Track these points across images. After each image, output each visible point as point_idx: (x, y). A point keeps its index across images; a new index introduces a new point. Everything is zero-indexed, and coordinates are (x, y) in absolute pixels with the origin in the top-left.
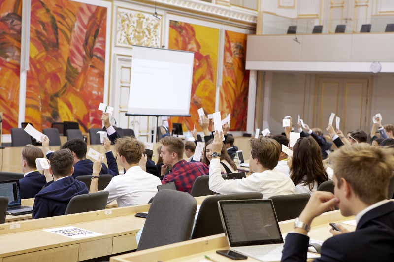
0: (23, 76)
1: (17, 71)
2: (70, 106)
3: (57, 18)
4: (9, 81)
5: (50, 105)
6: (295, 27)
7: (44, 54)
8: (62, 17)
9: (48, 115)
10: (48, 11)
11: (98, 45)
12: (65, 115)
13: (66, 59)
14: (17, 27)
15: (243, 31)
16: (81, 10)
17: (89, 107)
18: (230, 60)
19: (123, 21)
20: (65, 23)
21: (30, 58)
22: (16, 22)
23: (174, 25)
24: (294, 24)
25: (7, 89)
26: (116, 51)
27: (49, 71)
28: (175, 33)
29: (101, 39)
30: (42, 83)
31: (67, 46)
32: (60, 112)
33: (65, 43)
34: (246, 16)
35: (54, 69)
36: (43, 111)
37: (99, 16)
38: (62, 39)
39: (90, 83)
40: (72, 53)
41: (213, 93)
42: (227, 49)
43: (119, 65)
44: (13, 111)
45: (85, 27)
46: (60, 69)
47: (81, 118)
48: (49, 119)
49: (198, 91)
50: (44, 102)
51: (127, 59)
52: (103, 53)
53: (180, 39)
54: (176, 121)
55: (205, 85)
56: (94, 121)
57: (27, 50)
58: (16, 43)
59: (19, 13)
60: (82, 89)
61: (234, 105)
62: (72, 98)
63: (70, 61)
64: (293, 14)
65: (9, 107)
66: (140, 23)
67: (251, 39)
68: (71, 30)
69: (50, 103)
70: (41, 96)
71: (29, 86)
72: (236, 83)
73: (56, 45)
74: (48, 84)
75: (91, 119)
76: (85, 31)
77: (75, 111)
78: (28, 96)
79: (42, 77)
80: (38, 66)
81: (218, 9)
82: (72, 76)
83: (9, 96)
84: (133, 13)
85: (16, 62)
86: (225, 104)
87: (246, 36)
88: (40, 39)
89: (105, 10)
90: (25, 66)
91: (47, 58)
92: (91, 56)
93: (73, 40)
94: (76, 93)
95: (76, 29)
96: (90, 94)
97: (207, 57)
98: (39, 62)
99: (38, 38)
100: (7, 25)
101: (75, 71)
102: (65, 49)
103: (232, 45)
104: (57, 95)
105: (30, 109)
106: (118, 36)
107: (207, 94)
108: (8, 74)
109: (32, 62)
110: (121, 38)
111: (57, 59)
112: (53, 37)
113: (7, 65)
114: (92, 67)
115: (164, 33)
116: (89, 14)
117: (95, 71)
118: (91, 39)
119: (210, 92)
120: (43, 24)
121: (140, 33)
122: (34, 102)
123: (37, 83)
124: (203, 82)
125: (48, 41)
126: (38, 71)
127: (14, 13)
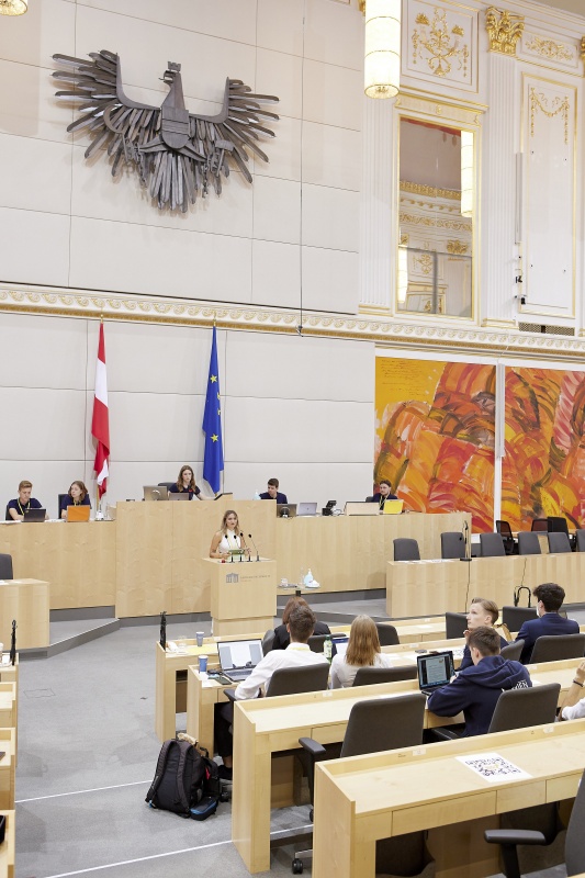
0: (498, 463)
1: (491, 458)
2: (555, 497)
3: (537, 392)
4: (482, 471)
5: (531, 497)
7: (522, 435)
8: (544, 390)
9: (529, 508)
10: (526, 384)
12: (550, 509)
13: (549, 440)
14: (490, 408)
16: (567, 379)
17: (580, 497)
20: (547, 397)
21: (506, 441)
22: (489, 401)
25: (480, 480)
27: (529, 455)
30: (521, 471)
31: (551, 423)
32: (543, 504)
33: (548, 420)
35: (534, 453)
36: (523, 504)
38: (543, 417)
39: (580, 467)
40: (556, 432)
44: (488, 505)
45: (572, 399)
46: (543, 453)
47: (570, 511)
48: (531, 514)
50: (523, 493)
57: (503, 431)
58: (489, 426)
59: (492, 391)
60: (570, 475)
62: (558, 487)
63: (554, 442)
65: (482, 501)
68: (554, 405)
69: (531, 494)
70: (520, 486)
71: (505, 475)
73: (537, 424)
74: (528, 472)
76: (572, 404)
77: (562, 502)
78: (504, 487)
79: (521, 463)
80: (516, 451)
82: (557, 460)
83: (481, 488)
85: (490, 448)
88: (517, 418)
90: (500, 452)
91: (526, 441)
92: (582, 433)
93: (557, 416)
94: (563, 480)
95: (561, 402)
96: (581, 479)
98: (516, 446)
99: (515, 418)
100: (478, 406)
101: (562, 453)
102: (548, 429)
104: (539, 484)
105: (507, 502)
108: (481, 462)
109: (508, 446)
111: (538, 440)
112: (533, 415)
113: (480, 452)
114: (582, 447)
116: (577, 383)
118: (579, 413)
120: (520, 400)
122: (511, 494)
123: (514, 471)
125: (528, 419)
126: (516, 457)
127: (487, 392)
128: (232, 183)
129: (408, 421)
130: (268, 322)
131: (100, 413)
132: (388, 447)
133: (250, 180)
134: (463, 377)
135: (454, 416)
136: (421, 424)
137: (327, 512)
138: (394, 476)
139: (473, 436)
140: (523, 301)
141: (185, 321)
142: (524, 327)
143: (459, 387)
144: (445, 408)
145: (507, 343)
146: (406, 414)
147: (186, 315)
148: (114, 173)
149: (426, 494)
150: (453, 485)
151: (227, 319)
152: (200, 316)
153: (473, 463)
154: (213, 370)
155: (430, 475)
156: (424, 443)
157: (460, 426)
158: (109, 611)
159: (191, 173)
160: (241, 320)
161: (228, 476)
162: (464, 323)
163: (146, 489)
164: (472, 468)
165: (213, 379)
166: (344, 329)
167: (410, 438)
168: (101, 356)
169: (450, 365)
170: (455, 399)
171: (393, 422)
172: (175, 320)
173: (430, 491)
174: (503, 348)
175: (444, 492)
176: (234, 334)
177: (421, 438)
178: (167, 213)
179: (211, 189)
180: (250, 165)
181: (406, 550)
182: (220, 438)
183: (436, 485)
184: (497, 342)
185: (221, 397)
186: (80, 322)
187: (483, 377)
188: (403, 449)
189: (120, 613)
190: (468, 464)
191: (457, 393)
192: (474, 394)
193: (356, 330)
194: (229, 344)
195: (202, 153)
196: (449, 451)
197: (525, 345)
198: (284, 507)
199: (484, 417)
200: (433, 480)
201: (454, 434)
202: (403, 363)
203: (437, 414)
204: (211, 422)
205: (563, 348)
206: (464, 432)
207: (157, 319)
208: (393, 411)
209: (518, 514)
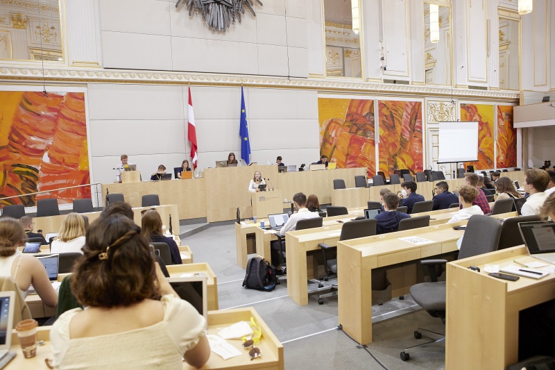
0: (377, 146)
1: (373, 144)
2: (404, 160)
3: (393, 112)
4: (369, 150)
6: (549, 97)
7: (387, 132)
8: (396, 111)
9: (392, 166)
10: (388, 108)
11: (417, 124)
12: (401, 166)
13: (400, 134)
14: (372, 120)
15: (510, 104)
16: (407, 105)
17: (414, 160)
18: (502, 123)
19: (431, 108)
20: (398, 114)
21: (380, 136)
22: (371, 117)
23: (463, 106)
24: (547, 95)
25: (369, 154)
26: (428, 126)
27: (391, 142)
28: (464, 111)
29: (419, 120)
30: (387, 149)
32: (398, 164)
33: (399, 125)
34: (512, 95)
35: (393, 140)
36: (389, 164)
37: (417, 107)
38: (397, 123)
39: (414, 147)
40: (403, 130)
41: (492, 145)
42: (500, 117)
43: (431, 134)
44: (373, 166)
45: (409, 114)
46: (397, 140)
47: (411, 167)
48: (393, 169)
49: (482, 144)
50: (389, 159)
51: (437, 130)
52: (421, 128)
53: (468, 114)
54: (468, 164)
55: (486, 141)
56: (418, 168)
57: (378, 131)
58: (372, 129)
59: (372, 112)
60: (410, 150)
61: (507, 152)
62: (404, 156)
63: (402, 135)
64: (546, 89)
65: (370, 163)
66: (442, 108)
67: (515, 109)
68: (401, 117)
69: (392, 160)
70: (387, 156)
71: (380, 151)
72: (508, 137)
73: (394, 127)
74: (391, 149)
75: (416, 167)
76: (410, 117)
77: (406, 162)
78: (380, 157)
79: (387, 145)
80: (385, 140)
81: (492, 93)
82: (403, 143)
83: (370, 158)
84: (437, 103)
85: (373, 139)
86: (501, 151)
87: (512, 107)
89: (420, 103)
90: (377, 140)
91: (389, 135)
92: (414, 131)
93: (403, 123)
94: (406, 153)
95: (404, 116)
96: (415, 152)
97: (487, 123)
98: (385, 137)
99: (384, 125)
100: (366, 119)
101: (406, 140)
102: (399, 129)
103: (503, 114)
104: (396, 155)
105: (382, 164)
106: (429, 117)
107: (488, 146)
108: (369, 146)
109: (381, 138)
110: (430, 118)
111: (394, 134)
112: (392, 122)
113: (368, 141)
114: (415, 137)
115: (458, 112)
116: (411, 107)
117: (417, 139)
118: (413, 121)
119: (490, 145)
120: (386, 116)
121: (442, 114)
122: (383, 160)
123: (384, 149)
124: (484, 139)
125: (389, 125)
126: (385, 143)
127: (370, 113)
128: (246, 17)
129: (334, 128)
130: (267, 83)
131: (191, 130)
132: (326, 140)
133: (255, 15)
134: (359, 106)
135: (355, 125)
136: (341, 129)
137: (301, 169)
138: (329, 153)
139: (365, 134)
140: (385, 69)
141: (228, 84)
142: (386, 81)
143: (357, 110)
144: (351, 121)
145: (378, 89)
146: (333, 124)
147: (228, 82)
148: (190, 15)
149: (344, 161)
150: (357, 157)
151: (248, 82)
152: (235, 82)
153: (365, 146)
154: (243, 107)
155: (346, 152)
156: (342, 137)
157: (358, 129)
158: (205, 219)
159: (226, 13)
160: (254, 83)
161: (253, 156)
162: (358, 80)
163: (218, 163)
164: (365, 148)
165: (243, 111)
166: (302, 85)
167: (336, 135)
168: (190, 103)
169: (353, 100)
170: (355, 117)
171: (327, 129)
172: (223, 84)
173: (346, 160)
174: (377, 91)
175: (352, 160)
176: (251, 89)
177: (341, 135)
178: (216, 33)
179: (236, 20)
180: (254, 8)
181: (339, 184)
182: (248, 139)
183: (349, 157)
184: (374, 89)
185: (247, 120)
186: (179, 87)
187: (368, 105)
188: (333, 141)
189: (210, 220)
190: (363, 147)
191: (356, 113)
192: (364, 114)
193: (308, 85)
194: (250, 95)
195: (231, 3)
196: (355, 141)
197: (387, 89)
198: (282, 168)
199: (369, 124)
200: (347, 155)
201: (356, 133)
202: (330, 100)
203: (347, 124)
204: (243, 132)
205: (404, 90)
206: (360, 132)
207: (215, 84)
208: (327, 123)
209: (387, 170)
